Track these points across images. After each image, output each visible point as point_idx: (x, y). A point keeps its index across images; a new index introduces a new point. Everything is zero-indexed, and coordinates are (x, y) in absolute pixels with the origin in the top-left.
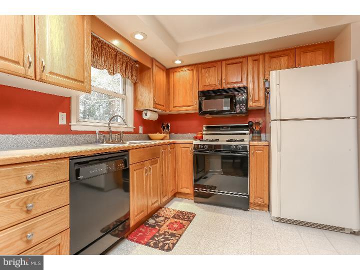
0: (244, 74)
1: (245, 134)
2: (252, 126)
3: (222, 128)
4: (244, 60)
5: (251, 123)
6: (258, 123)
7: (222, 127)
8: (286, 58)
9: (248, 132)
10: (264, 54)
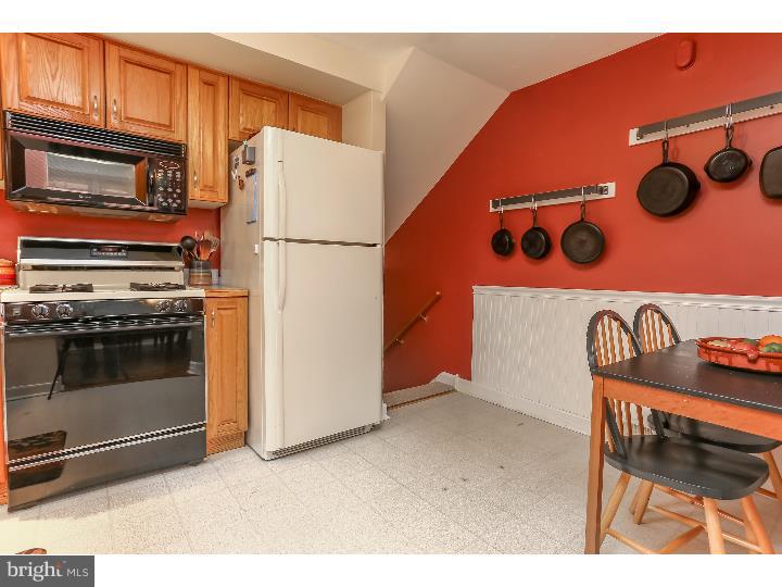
0: (178, 109)
1: (172, 269)
2: (190, 249)
3: (99, 250)
4: (179, 70)
5: (188, 241)
6: (207, 243)
7: (99, 247)
8: (272, 106)
9: (181, 264)
10: (229, 78)
